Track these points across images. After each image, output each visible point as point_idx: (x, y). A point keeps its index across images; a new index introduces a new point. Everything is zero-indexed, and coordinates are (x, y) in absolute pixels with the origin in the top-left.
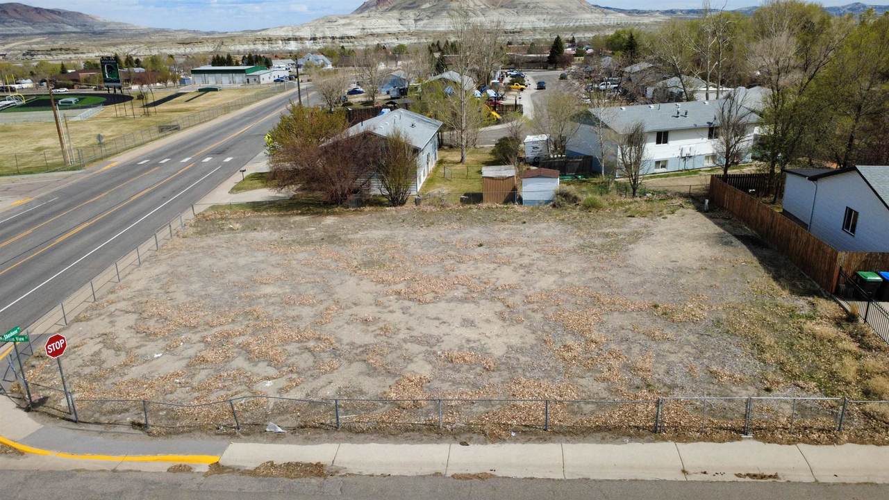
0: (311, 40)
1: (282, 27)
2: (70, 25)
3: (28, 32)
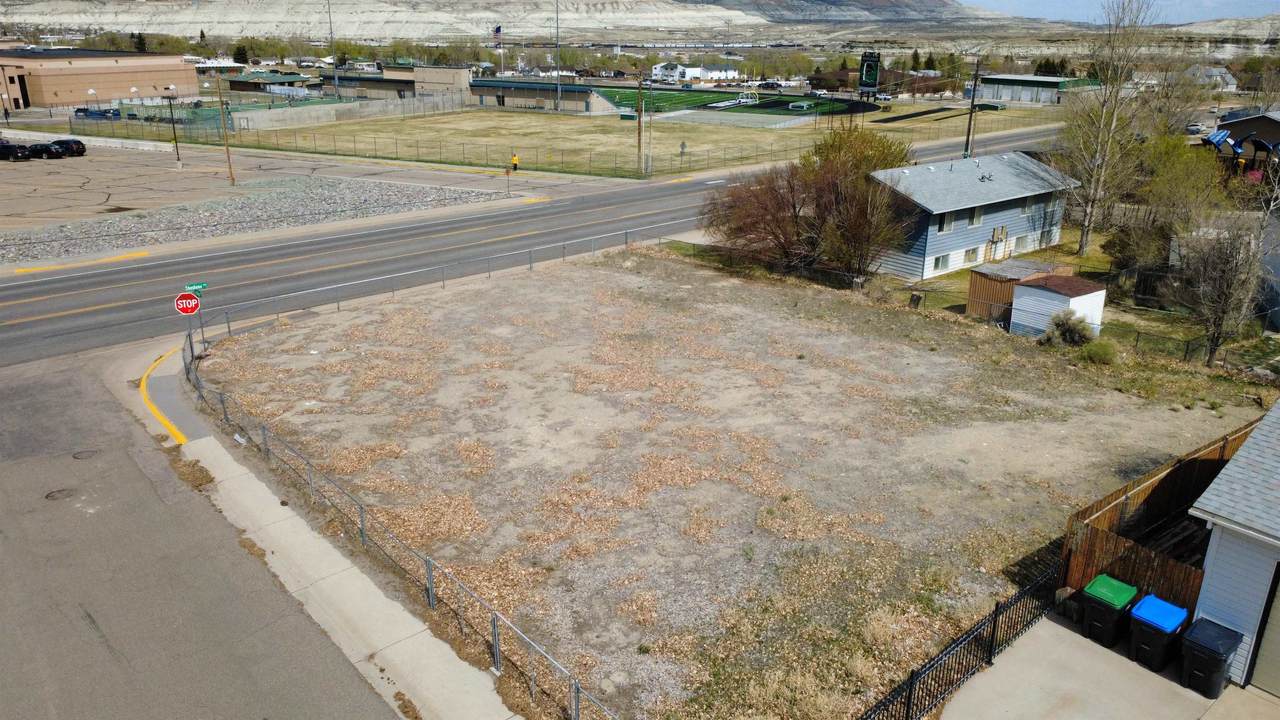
0: (1266, 43)
1: (1219, 21)
2: (915, 10)
3: (863, 19)
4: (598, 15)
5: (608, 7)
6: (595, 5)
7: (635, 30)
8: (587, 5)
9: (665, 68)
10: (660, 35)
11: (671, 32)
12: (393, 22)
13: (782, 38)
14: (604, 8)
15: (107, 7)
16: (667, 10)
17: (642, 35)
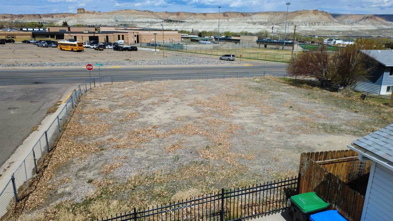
4: (313, 27)
5: (317, 24)
6: (312, 23)
7: (325, 31)
8: (309, 23)
9: (329, 40)
10: (334, 33)
11: (338, 32)
12: (247, 28)
13: (381, 34)
14: (315, 24)
15: (173, 24)
16: (338, 25)
17: (326, 33)
